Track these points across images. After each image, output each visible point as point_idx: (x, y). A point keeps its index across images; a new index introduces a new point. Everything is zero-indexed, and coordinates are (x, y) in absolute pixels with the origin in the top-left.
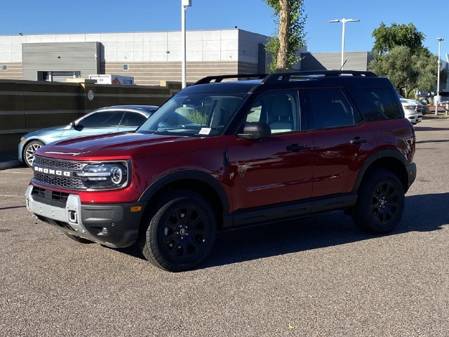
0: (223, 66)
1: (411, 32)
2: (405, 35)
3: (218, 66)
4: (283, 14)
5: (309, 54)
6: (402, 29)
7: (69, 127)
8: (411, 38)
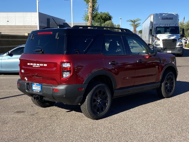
0: (33, 28)
1: (108, 15)
2: (106, 17)
3: (30, 27)
4: (90, 4)
5: (66, 23)
6: (104, 14)
7: (6, 54)
8: (108, 18)
